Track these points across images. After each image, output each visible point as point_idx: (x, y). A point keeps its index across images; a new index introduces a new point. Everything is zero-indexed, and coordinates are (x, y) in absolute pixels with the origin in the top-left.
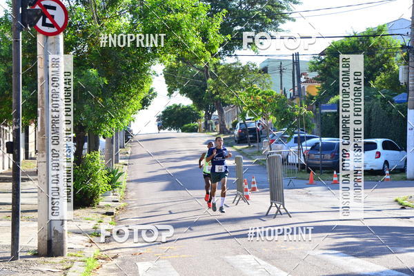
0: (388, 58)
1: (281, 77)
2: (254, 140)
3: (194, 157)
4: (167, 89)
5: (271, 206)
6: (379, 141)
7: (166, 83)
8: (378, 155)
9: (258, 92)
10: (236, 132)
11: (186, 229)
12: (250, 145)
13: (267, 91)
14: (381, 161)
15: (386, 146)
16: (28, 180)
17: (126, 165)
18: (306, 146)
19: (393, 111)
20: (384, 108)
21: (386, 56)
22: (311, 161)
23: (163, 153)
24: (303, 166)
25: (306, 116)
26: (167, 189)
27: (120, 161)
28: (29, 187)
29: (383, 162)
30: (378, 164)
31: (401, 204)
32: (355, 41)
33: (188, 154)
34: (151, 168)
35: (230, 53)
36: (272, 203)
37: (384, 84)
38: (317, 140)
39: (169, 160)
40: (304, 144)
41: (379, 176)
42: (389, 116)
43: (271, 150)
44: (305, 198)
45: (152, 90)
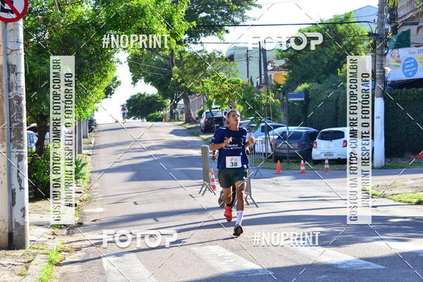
0: (355, 46)
1: (248, 64)
4: (131, 77)
6: (346, 130)
7: (131, 71)
8: (344, 144)
9: (224, 80)
10: (202, 121)
13: (234, 79)
18: (273, 135)
21: (353, 43)
22: (278, 151)
23: (128, 143)
25: (274, 105)
27: (83, 152)
30: (345, 152)
32: (322, 29)
35: (196, 40)
38: (284, 129)
39: (133, 150)
40: (271, 133)
45: (115, 78)
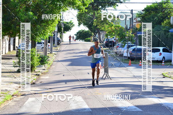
0: (170, 13)
2: (111, 46)
3: (85, 52)
4: (78, 23)
5: (104, 75)
6: (161, 48)
7: (78, 21)
8: (160, 54)
9: (112, 26)
10: (104, 42)
11: (64, 83)
12: (109, 48)
13: (117, 25)
14: (162, 57)
15: (164, 50)
16: (12, 59)
17: (55, 54)
18: (131, 49)
19: (169, 36)
20: (165, 34)
21: (169, 12)
22: (132, 56)
23: (72, 50)
24: (129, 58)
25: (132, 37)
26: (69, 65)
27: (53, 53)
28: (11, 62)
29: (163, 57)
30: (160, 58)
31: (164, 76)
32: (156, 5)
33: (83, 51)
34: (65, 56)
35: (104, 8)
36: (105, 73)
37: (167, 24)
38: (135, 47)
39: (74, 53)
40: (130, 48)
41: (160, 63)
42: (167, 37)
43: (117, 50)
44: (124, 71)
45: (72, 23)
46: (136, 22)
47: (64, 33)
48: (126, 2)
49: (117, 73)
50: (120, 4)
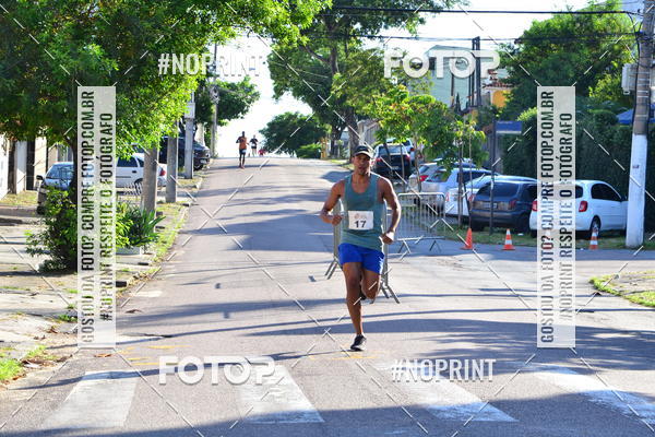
4: (273, 87)
6: (586, 185)
7: (272, 78)
8: (583, 207)
9: (402, 97)
13: (422, 96)
14: (588, 216)
17: (187, 205)
18: (472, 187)
22: (477, 213)
23: (254, 189)
24: (465, 220)
25: (476, 140)
27: (178, 199)
29: (592, 218)
30: (582, 220)
34: (225, 213)
38: (487, 178)
40: (469, 184)
41: (582, 241)
43: (420, 190)
44: (447, 271)
45: (251, 88)
46: (491, 85)
47: (221, 124)
48: (456, 7)
49: (420, 277)
50: (433, 14)
